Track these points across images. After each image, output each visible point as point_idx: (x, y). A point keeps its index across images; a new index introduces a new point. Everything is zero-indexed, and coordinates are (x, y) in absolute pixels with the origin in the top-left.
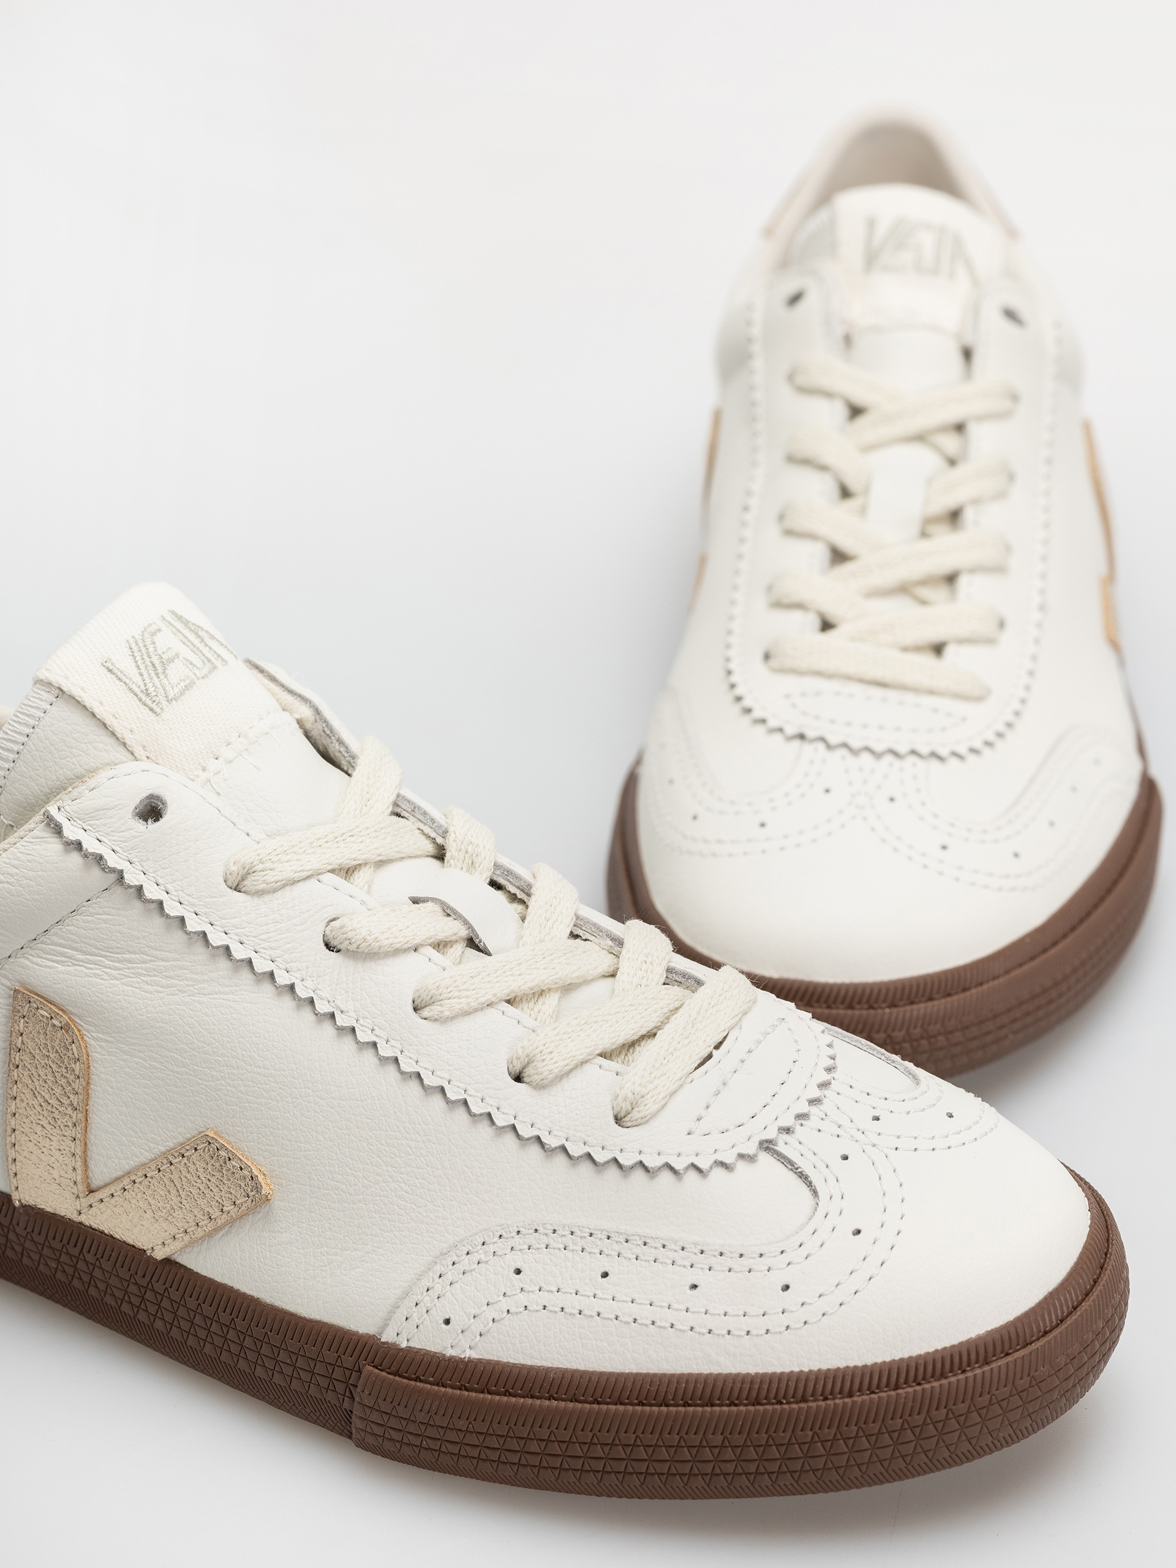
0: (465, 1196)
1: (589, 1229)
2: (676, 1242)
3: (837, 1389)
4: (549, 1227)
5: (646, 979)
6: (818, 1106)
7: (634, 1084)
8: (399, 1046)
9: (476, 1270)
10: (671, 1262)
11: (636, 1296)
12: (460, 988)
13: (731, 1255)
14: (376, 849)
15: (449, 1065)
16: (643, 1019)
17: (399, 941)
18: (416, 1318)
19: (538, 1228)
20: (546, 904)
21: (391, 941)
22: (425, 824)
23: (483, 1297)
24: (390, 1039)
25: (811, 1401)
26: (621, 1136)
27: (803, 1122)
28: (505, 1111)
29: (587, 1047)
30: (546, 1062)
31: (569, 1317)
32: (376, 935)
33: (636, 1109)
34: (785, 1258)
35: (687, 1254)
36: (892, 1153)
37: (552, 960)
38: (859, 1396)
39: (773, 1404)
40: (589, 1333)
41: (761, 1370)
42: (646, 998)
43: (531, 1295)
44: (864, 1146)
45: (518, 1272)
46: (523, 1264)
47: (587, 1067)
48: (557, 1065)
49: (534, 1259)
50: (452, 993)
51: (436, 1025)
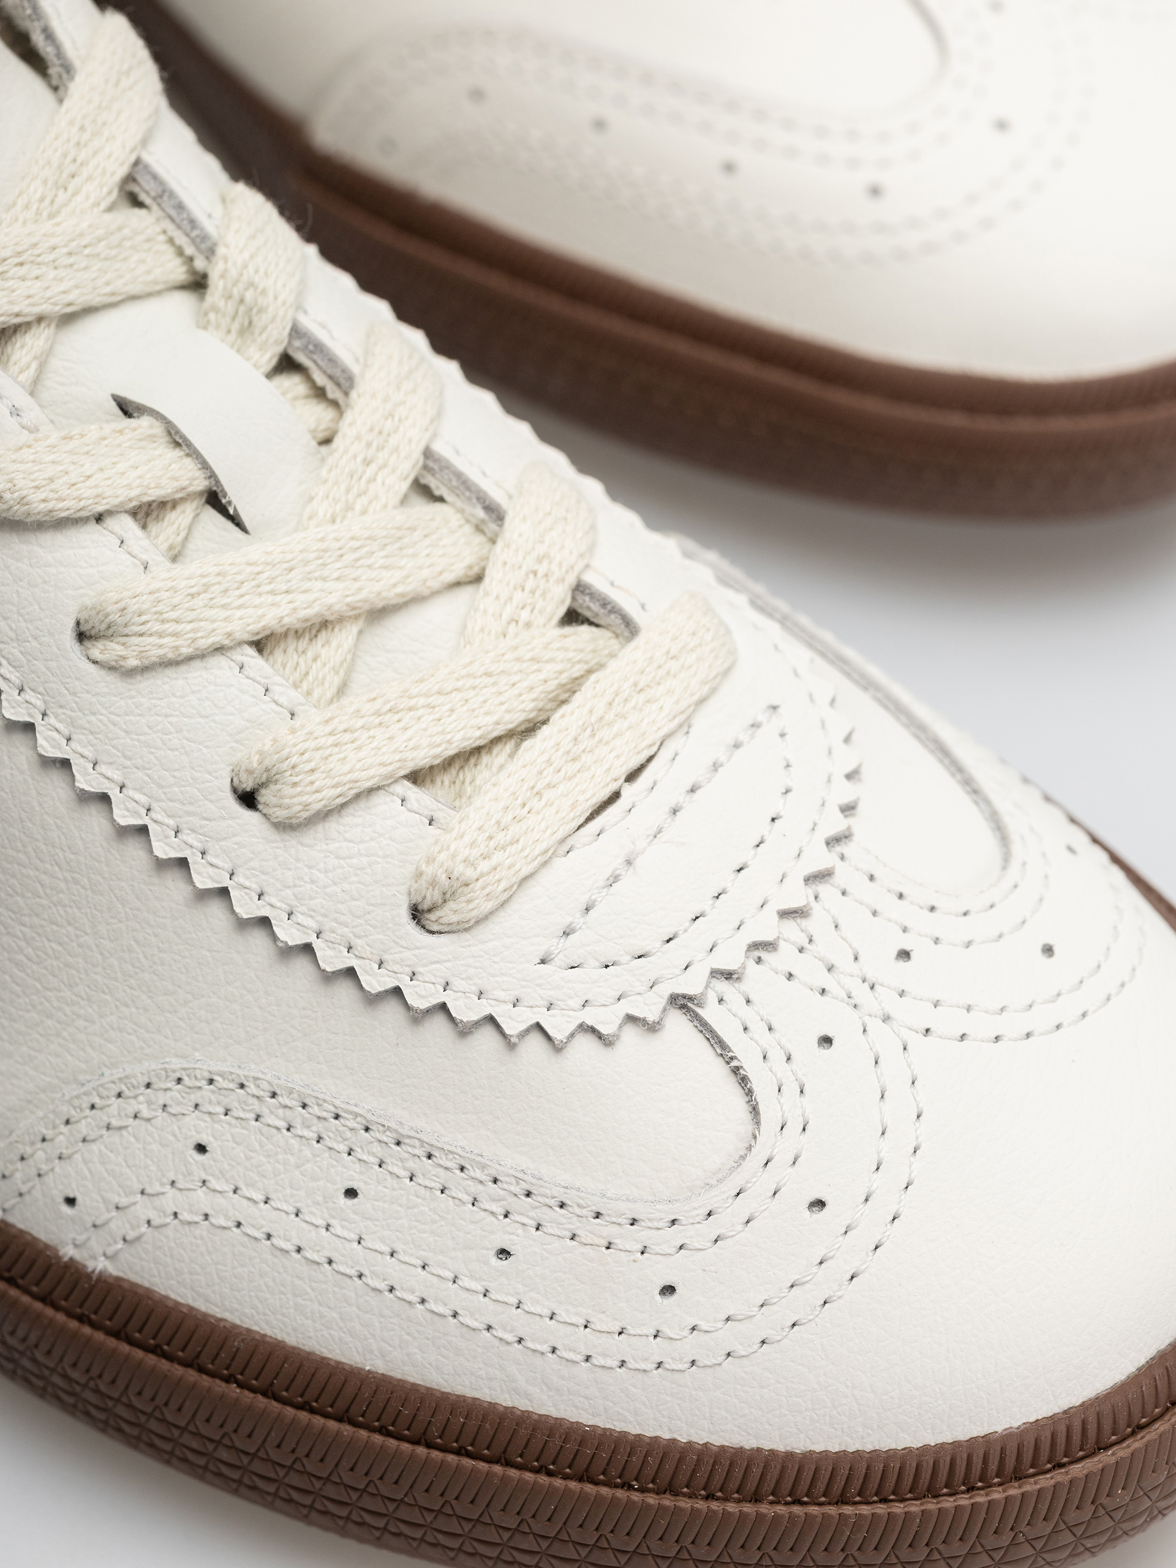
0: (128, 991)
1: (335, 1107)
2: (483, 1167)
3: (734, 1484)
4: (265, 1085)
5: (529, 608)
6: (799, 920)
7: (454, 857)
8: (39, 703)
9: (130, 1129)
10: (471, 1200)
11: (398, 1247)
12: (165, 616)
13: (578, 1211)
14: (64, 292)
15: (125, 756)
16: (504, 707)
17: (67, 507)
18: (19, 1182)
19: (246, 1083)
20: (371, 430)
21: (50, 505)
22: (179, 227)
23: (134, 1179)
24: (26, 688)
25: (684, 1495)
26: (418, 948)
27: (764, 955)
28: (214, 861)
29: (383, 764)
30: (299, 789)
31: (278, 1253)
32: (24, 493)
33: (451, 905)
34: (676, 1235)
35: (502, 1192)
36: (916, 1041)
37: (358, 560)
38: (772, 1503)
39: (616, 1486)
40: (309, 1290)
41: (603, 1423)
42: (518, 659)
43: (219, 1200)
44: (867, 1019)
45: (201, 1149)
46: (211, 1139)
47: (379, 799)
48: (319, 796)
49: (232, 1135)
50: (149, 625)
51: (111, 678)
